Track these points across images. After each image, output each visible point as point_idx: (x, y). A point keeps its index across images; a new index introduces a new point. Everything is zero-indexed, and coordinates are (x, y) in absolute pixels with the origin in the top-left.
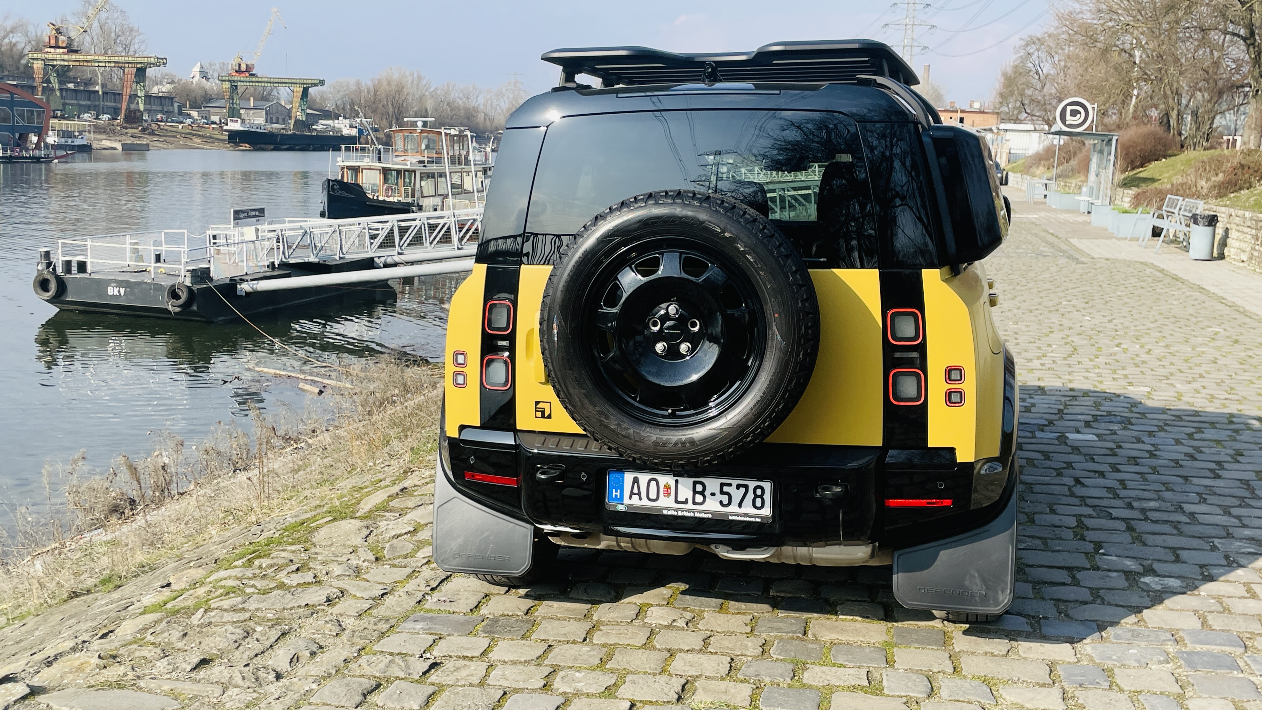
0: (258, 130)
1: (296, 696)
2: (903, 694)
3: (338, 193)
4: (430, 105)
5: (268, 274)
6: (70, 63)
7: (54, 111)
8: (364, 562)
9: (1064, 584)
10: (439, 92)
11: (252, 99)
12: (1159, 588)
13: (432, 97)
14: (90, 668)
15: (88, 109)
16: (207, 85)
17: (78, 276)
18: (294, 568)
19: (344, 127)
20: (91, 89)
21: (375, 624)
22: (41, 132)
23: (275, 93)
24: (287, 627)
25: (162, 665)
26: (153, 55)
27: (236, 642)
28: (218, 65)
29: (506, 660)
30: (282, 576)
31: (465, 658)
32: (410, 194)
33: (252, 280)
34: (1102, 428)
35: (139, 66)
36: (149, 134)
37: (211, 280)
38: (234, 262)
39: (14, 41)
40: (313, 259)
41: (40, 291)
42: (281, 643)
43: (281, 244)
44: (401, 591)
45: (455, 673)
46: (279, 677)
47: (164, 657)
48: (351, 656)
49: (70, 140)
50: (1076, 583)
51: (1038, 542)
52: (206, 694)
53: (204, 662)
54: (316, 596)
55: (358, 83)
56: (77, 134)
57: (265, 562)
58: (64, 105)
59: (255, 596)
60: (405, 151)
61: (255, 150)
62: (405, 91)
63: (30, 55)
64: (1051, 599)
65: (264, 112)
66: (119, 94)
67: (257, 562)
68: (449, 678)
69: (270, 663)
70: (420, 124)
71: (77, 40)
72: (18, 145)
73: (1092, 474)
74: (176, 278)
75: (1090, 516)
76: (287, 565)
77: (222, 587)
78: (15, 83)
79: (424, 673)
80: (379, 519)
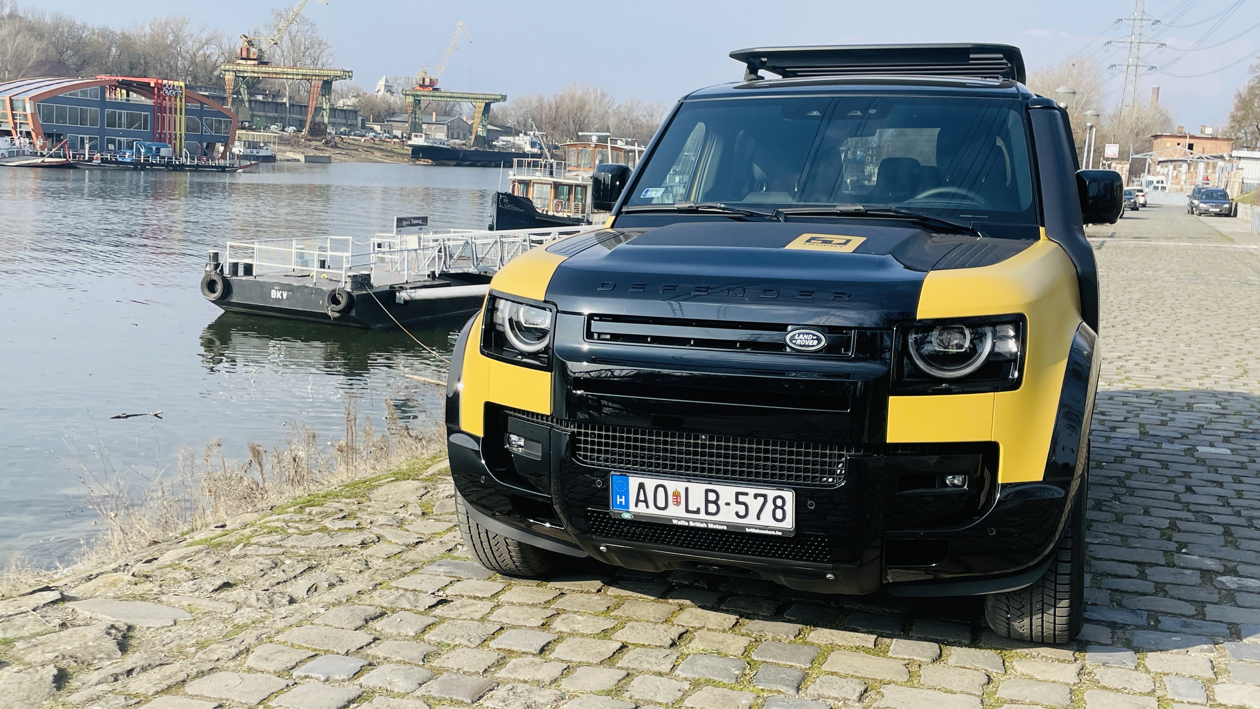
0: (441, 146)
1: (301, 618)
2: (906, 657)
3: (507, 207)
4: (612, 122)
5: (428, 283)
6: (260, 75)
7: (242, 122)
8: (410, 515)
9: (1129, 577)
10: (622, 109)
11: (434, 114)
12: (1234, 586)
13: (615, 114)
14: (122, 583)
15: (275, 121)
16: (391, 99)
17: (244, 278)
18: (341, 515)
19: (523, 142)
20: (280, 101)
21: (401, 565)
22: (227, 142)
23: (457, 108)
24: (315, 563)
25: (187, 586)
26: (340, 69)
27: (262, 570)
28: (403, 80)
29: (515, 602)
30: (327, 523)
31: (475, 598)
32: (580, 210)
33: (411, 288)
34: (1240, 444)
35: (325, 78)
36: (332, 147)
37: (371, 286)
38: (396, 270)
39: (208, 53)
40: (472, 270)
41: (207, 292)
42: (305, 575)
43: (443, 254)
44: (436, 541)
45: (461, 609)
46: (292, 601)
47: (192, 580)
48: (366, 588)
49: (255, 151)
50: (1143, 576)
51: (1118, 538)
52: (220, 610)
53: (227, 585)
54: (353, 539)
55: (540, 100)
56: (262, 145)
57: (315, 510)
58: (253, 116)
59: (295, 535)
60: (578, 166)
61: (436, 165)
62: (587, 108)
63: (222, 67)
64: (1108, 589)
65: (445, 127)
66: (305, 107)
67: (308, 510)
68: (452, 613)
69: (289, 590)
70: (594, 139)
71: (268, 52)
72: (206, 154)
73: (1209, 484)
74: (337, 283)
75: (1187, 520)
76: (336, 513)
77: (267, 527)
78: (207, 94)
79: (430, 607)
80: (440, 482)
